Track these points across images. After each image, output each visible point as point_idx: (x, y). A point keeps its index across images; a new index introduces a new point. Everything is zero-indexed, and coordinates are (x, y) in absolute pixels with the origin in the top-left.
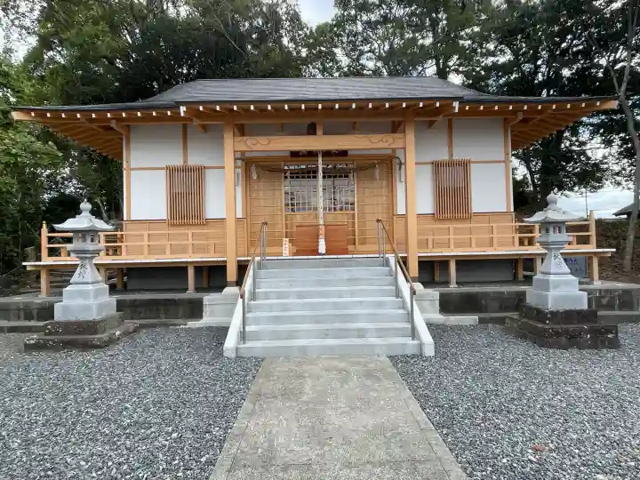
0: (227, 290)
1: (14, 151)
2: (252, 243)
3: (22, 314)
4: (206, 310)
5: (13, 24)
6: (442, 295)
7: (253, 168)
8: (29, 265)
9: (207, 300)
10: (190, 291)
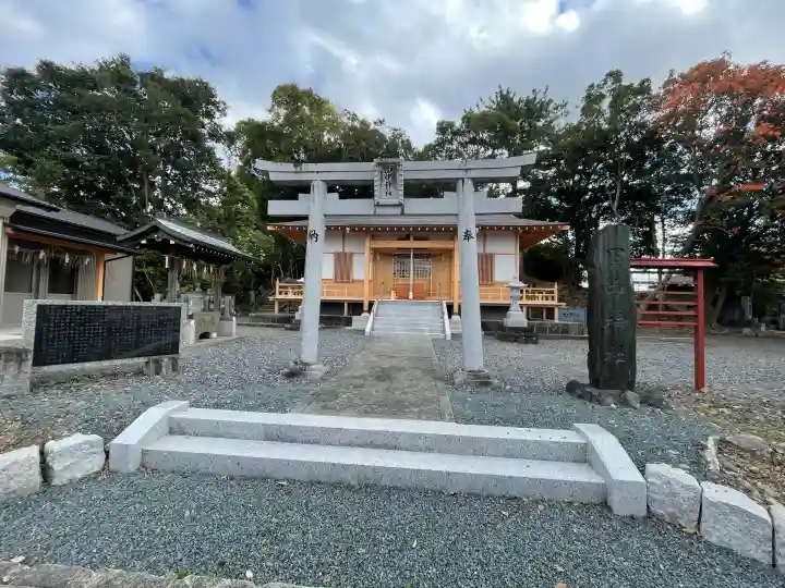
0: (363, 314)
2: (375, 293)
3: (270, 320)
4: (354, 322)
7: (377, 255)
8: (271, 298)
9: (354, 318)
10: (346, 314)
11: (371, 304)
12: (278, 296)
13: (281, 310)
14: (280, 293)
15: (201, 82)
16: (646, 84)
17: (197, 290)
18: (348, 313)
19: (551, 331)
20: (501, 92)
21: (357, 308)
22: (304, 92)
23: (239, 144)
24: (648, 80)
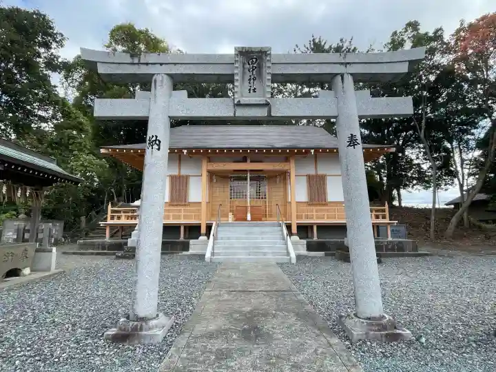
0: (201, 238)
1: (86, 164)
2: (212, 215)
3: (100, 247)
4: (191, 247)
5: (69, 86)
6: (307, 242)
7: (214, 177)
8: (102, 224)
9: (192, 242)
10: (182, 238)
11: (209, 228)
12: (109, 221)
13: (112, 236)
14: (112, 218)
15: (39, 14)
16: (439, 33)
17: (21, 216)
18: (185, 238)
19: (387, 250)
20: (314, 40)
21: (194, 231)
22: (141, 32)
23: (76, 76)
24: (441, 29)
